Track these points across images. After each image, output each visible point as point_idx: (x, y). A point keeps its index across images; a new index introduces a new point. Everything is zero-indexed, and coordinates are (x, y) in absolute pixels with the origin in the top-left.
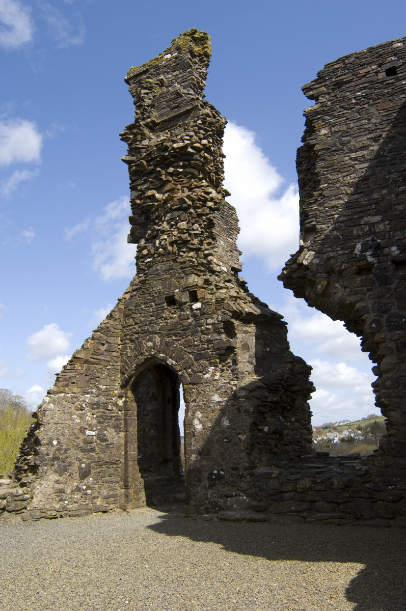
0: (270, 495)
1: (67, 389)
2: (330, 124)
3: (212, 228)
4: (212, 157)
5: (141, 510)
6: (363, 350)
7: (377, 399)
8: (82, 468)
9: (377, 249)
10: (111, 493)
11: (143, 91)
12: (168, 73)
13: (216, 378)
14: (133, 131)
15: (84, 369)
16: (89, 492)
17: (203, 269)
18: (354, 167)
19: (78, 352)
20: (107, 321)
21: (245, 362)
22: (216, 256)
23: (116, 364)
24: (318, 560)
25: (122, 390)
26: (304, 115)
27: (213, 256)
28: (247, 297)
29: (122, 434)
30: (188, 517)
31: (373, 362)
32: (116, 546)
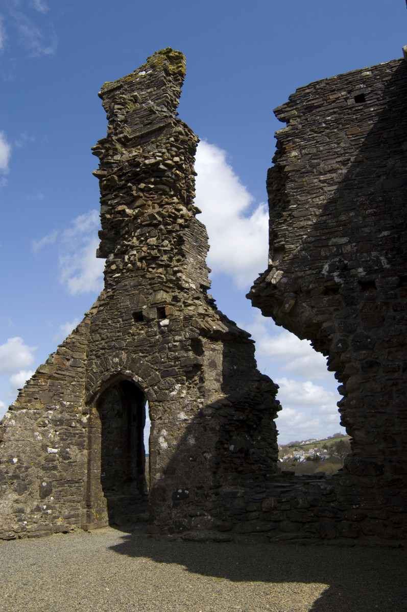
0: (235, 514)
1: (29, 405)
2: (300, 147)
3: (181, 245)
4: (183, 175)
5: (103, 531)
6: (329, 369)
7: (342, 418)
8: (43, 487)
9: (344, 270)
10: (72, 513)
11: (116, 106)
12: (142, 90)
13: (183, 395)
14: (105, 146)
15: (48, 385)
16: (49, 511)
17: (171, 285)
18: (322, 189)
19: (42, 367)
20: (73, 336)
21: (212, 380)
22: (185, 273)
23: (81, 380)
24: (282, 581)
25: (86, 406)
26: (275, 137)
27: (182, 273)
28: (215, 315)
29: (85, 452)
30: (151, 537)
31: (339, 382)
32: (75, 569)
